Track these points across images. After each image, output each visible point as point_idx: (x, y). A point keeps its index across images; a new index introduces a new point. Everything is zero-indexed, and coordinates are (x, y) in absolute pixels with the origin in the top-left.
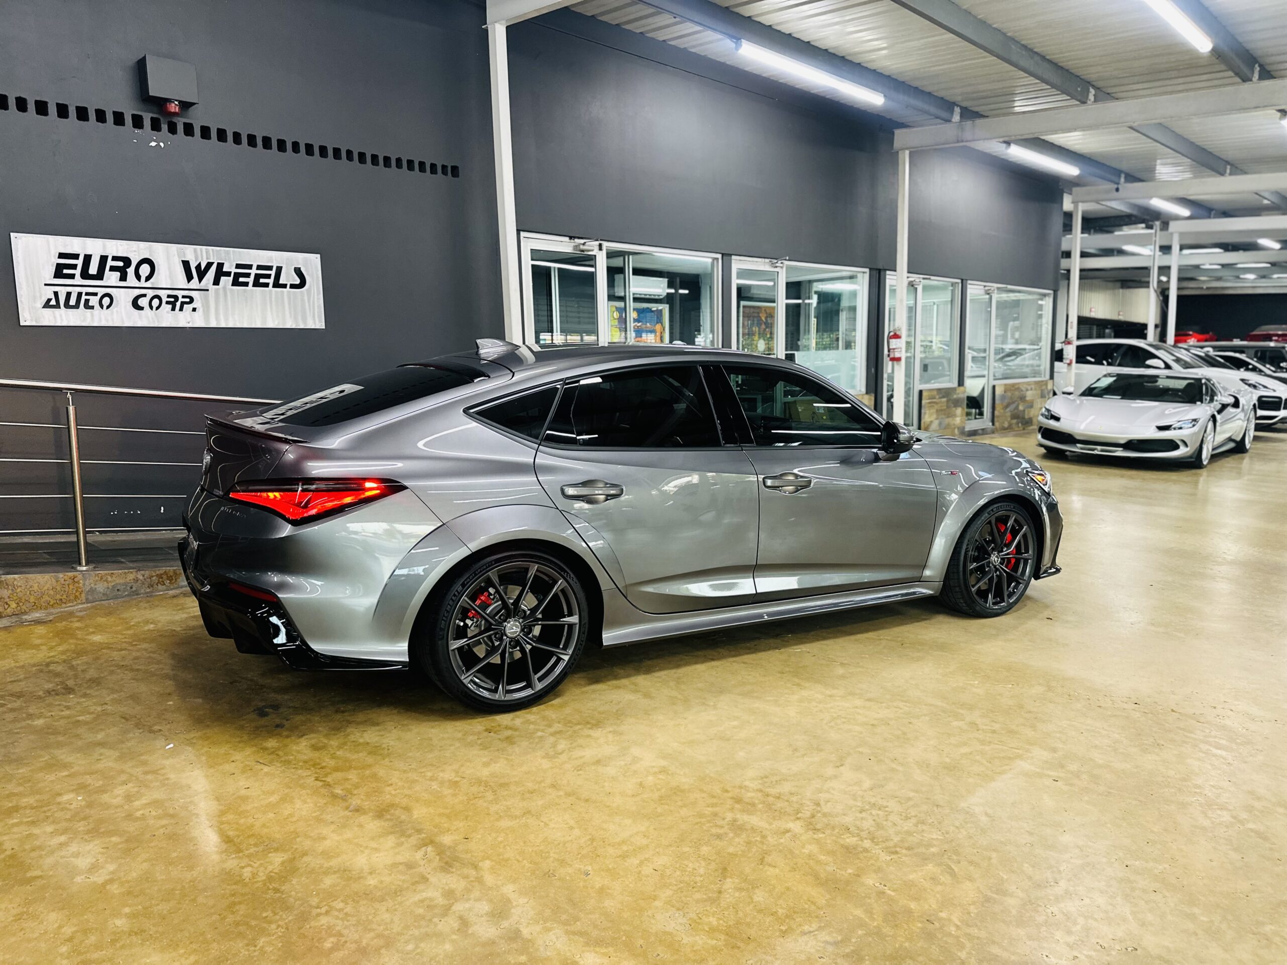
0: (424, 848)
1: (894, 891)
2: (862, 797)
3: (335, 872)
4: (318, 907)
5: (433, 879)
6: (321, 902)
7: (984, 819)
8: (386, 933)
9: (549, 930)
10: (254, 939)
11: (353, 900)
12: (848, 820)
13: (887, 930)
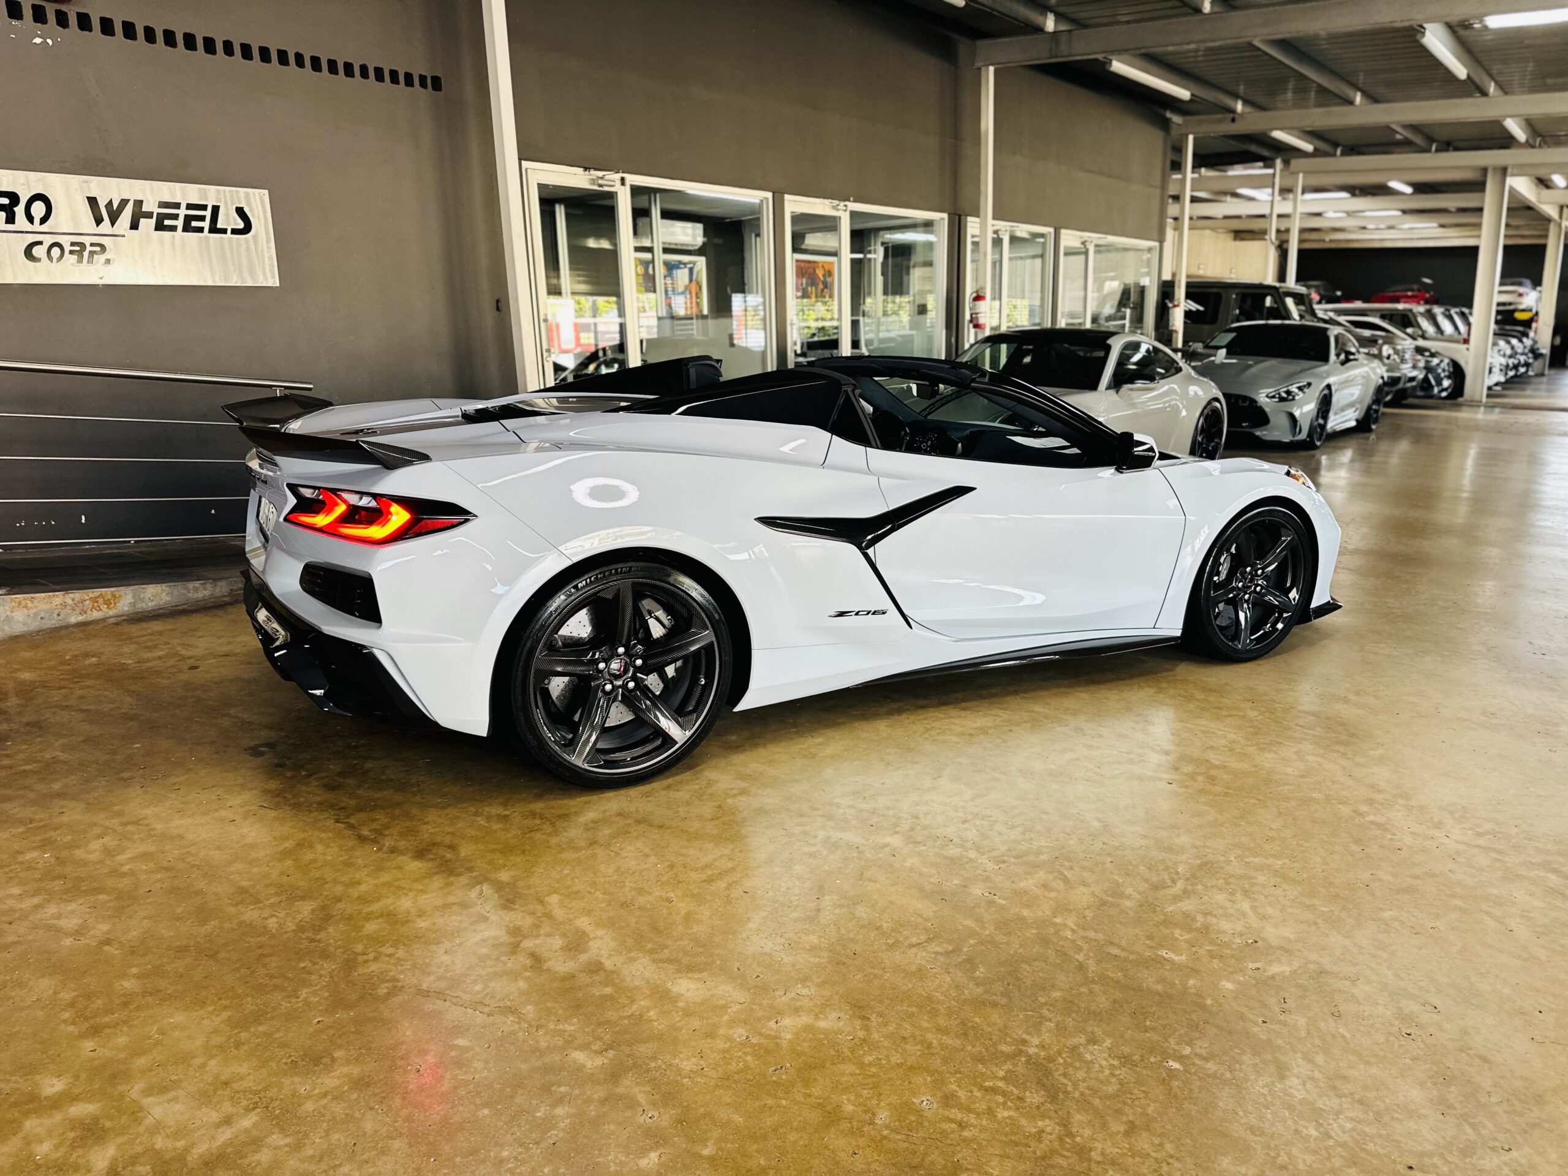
0: (478, 887)
1: (1004, 899)
2: (963, 807)
3: (377, 918)
4: (364, 954)
5: (494, 918)
6: (366, 948)
7: (1095, 824)
8: (448, 975)
9: (633, 960)
10: (295, 991)
11: (405, 945)
12: (950, 831)
13: (1001, 938)
